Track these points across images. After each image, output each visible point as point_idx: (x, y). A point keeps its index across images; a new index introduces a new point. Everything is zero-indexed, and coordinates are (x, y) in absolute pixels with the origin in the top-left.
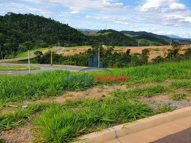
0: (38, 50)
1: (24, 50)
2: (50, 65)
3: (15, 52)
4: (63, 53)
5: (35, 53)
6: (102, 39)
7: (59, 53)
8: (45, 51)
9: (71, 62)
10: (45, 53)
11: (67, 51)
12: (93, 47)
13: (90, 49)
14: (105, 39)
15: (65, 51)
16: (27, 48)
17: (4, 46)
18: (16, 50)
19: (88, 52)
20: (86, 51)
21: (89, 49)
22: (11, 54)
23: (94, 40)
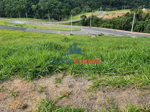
0: (84, 14)
1: (74, 15)
2: (89, 27)
3: (68, 16)
4: (103, 17)
5: (81, 17)
6: (144, 2)
7: (99, 17)
8: (88, 15)
9: (108, 25)
10: (88, 16)
11: (107, 15)
12: (132, 11)
13: (129, 13)
14: (148, 3)
15: (105, 15)
16: (76, 13)
17: (61, 11)
18: (69, 14)
19: (126, 15)
20: (124, 15)
21: (127, 13)
22: (65, 17)
23: (135, 4)
